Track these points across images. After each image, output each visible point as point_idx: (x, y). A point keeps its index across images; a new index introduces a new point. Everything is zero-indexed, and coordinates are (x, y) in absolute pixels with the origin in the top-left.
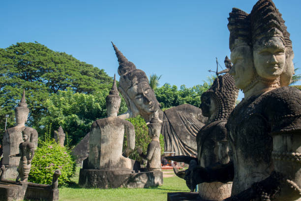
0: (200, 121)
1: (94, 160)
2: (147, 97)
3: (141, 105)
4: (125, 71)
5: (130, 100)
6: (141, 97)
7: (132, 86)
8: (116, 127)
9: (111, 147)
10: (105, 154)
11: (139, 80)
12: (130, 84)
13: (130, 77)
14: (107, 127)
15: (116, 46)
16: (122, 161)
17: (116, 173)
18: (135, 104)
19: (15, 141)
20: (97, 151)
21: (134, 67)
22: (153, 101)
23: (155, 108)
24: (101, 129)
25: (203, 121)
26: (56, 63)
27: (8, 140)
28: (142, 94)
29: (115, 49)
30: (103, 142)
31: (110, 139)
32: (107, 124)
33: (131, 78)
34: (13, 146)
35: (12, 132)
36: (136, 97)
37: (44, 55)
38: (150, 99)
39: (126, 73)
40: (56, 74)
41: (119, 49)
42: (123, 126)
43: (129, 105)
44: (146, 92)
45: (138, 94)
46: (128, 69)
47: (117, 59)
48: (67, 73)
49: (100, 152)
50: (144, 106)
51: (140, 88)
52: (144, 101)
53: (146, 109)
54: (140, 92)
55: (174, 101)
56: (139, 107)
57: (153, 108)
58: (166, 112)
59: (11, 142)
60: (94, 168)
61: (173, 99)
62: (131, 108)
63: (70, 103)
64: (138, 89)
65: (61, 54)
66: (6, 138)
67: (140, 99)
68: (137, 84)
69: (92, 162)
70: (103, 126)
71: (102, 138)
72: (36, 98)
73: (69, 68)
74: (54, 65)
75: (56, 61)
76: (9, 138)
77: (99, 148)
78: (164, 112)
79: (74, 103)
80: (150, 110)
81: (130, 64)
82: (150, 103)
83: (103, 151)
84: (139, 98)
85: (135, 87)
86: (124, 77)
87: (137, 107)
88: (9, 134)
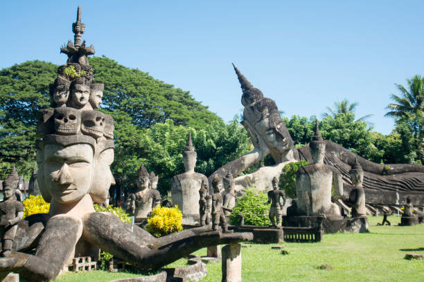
0: (342, 161)
1: (306, 207)
2: (281, 133)
3: (272, 142)
4: (252, 101)
5: (258, 136)
6: (273, 133)
7: (262, 119)
8: (326, 174)
9: (322, 194)
10: (317, 200)
11: (270, 112)
12: (259, 117)
13: (259, 108)
14: (317, 174)
15: (238, 69)
16: (333, 207)
17: (331, 219)
18: (265, 141)
19: (187, 189)
20: (308, 197)
21: (262, 95)
22: (287, 138)
23: (289, 146)
24: (311, 176)
25: (346, 161)
26: (136, 85)
27: (179, 188)
28: (274, 129)
29: (237, 72)
30: (314, 189)
31: (321, 186)
32: (316, 170)
33: (261, 109)
34: (185, 194)
35: (184, 178)
36: (267, 133)
37: (119, 74)
38: (284, 135)
39: (254, 103)
40: (140, 100)
41: (242, 73)
42: (331, 173)
43: (258, 142)
44: (279, 126)
45: (270, 129)
46: (256, 98)
47: (240, 85)
48: (153, 99)
49: (311, 198)
50: (276, 143)
51: (272, 122)
52: (276, 137)
53: (279, 147)
54: (272, 126)
55: (304, 136)
56: (270, 144)
57: (287, 146)
58: (302, 151)
59: (183, 190)
60: (306, 215)
61: (303, 133)
62: (261, 146)
63: (175, 140)
64: (269, 123)
65: (134, 71)
66: (177, 186)
67: (272, 135)
68: (268, 117)
69: (303, 209)
70: (312, 173)
71: (312, 184)
72: (123, 132)
73: (154, 91)
74: (134, 88)
75: (137, 82)
76: (180, 185)
77: (310, 195)
78: (299, 150)
79: (180, 140)
80: (284, 148)
81: (258, 92)
82: (284, 140)
83: (314, 197)
84: (269, 134)
85: (266, 121)
86: (252, 108)
87: (267, 144)
88: (179, 181)
